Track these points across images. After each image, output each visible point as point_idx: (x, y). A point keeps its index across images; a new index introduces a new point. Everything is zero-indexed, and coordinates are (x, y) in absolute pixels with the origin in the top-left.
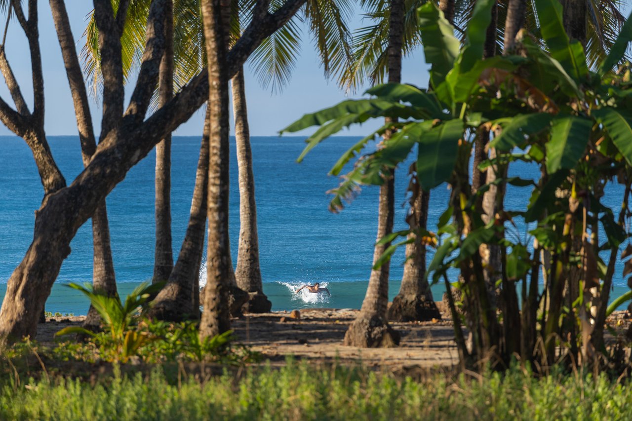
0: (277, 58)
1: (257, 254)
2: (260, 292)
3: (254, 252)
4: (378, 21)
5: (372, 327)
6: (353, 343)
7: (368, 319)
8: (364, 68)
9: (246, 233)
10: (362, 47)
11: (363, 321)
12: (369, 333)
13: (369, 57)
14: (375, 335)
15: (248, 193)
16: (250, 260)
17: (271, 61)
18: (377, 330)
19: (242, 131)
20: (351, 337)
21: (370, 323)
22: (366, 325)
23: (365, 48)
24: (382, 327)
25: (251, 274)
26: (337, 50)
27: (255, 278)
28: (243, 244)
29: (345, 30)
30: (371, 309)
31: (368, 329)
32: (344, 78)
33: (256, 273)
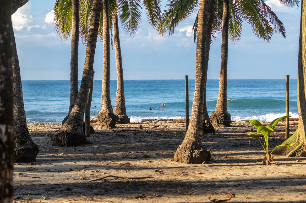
0: (132, 23)
1: (124, 99)
2: (125, 114)
3: (122, 98)
4: (171, 8)
5: (193, 150)
6: (180, 160)
7: (190, 144)
8: (166, 26)
9: (119, 90)
10: (165, 18)
11: (187, 145)
12: (191, 154)
13: (168, 22)
14: (195, 155)
15: (120, 73)
16: (121, 101)
17: (130, 24)
18: (196, 152)
19: (117, 48)
20: (179, 157)
21: (192, 147)
22: (189, 148)
23: (166, 18)
24: (200, 150)
25: (121, 107)
26: (156, 17)
27: (123, 108)
28: (118, 94)
29: (159, 9)
30: (191, 137)
31: (190, 151)
32: (159, 29)
33: (123, 107)
